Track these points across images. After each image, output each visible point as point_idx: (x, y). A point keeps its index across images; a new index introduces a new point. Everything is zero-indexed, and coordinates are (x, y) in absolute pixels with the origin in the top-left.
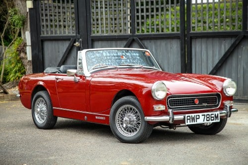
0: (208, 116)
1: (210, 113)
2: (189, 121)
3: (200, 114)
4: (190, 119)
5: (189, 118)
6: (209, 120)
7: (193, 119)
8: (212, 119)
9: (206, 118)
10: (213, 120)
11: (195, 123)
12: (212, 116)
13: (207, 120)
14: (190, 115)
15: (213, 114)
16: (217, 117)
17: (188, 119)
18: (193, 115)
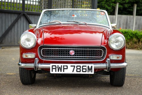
0: (79, 67)
1: (81, 65)
2: (54, 70)
3: (69, 65)
4: (56, 69)
5: (54, 67)
6: (80, 71)
7: (60, 69)
8: (84, 70)
9: (76, 69)
10: (86, 71)
11: (62, 72)
12: (84, 68)
13: (77, 71)
14: (57, 65)
15: (86, 66)
16: (90, 69)
17: (53, 69)
18: (60, 65)
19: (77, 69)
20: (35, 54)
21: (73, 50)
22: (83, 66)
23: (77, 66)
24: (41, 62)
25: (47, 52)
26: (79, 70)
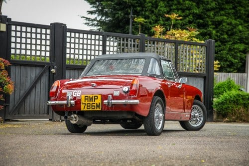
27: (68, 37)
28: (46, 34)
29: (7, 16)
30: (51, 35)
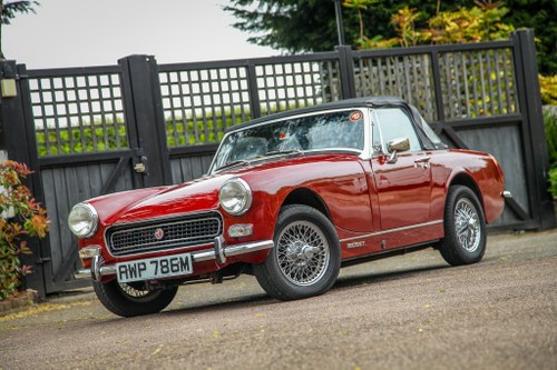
0: (164, 264)
1: (169, 258)
2: (124, 275)
3: (147, 261)
4: (126, 272)
5: (123, 269)
6: (168, 272)
7: (133, 271)
8: (175, 268)
9: (159, 267)
10: (177, 271)
11: (138, 279)
12: (174, 262)
13: (163, 272)
14: (126, 263)
15: (177, 259)
16: (184, 264)
17: (121, 273)
18: (132, 263)
19: (163, 267)
20: (99, 247)
21: (162, 227)
22: (172, 260)
23: (162, 261)
24: (110, 262)
25: (118, 241)
26: (165, 270)
27: (163, 84)
28: (111, 86)
29: (14, 62)
30: (122, 85)
